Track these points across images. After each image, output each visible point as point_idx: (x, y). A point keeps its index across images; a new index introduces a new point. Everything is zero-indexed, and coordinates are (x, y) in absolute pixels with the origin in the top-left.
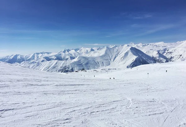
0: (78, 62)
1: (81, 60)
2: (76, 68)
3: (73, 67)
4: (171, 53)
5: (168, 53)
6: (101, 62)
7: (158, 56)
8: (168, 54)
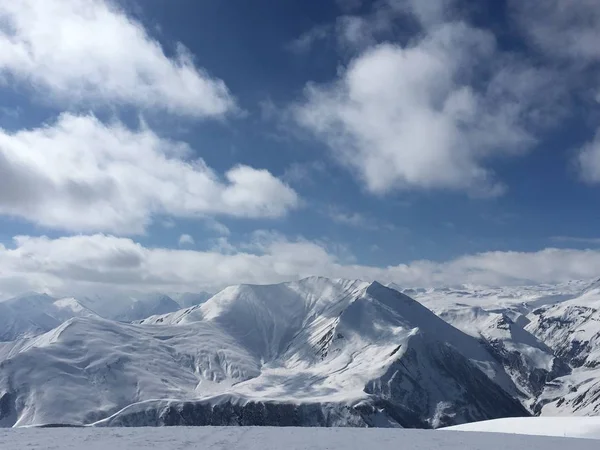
0: (61, 353)
1: (81, 343)
2: (39, 393)
3: (17, 384)
4: (562, 323)
5: (550, 321)
6: (210, 358)
7: (508, 334)
8: (548, 331)
